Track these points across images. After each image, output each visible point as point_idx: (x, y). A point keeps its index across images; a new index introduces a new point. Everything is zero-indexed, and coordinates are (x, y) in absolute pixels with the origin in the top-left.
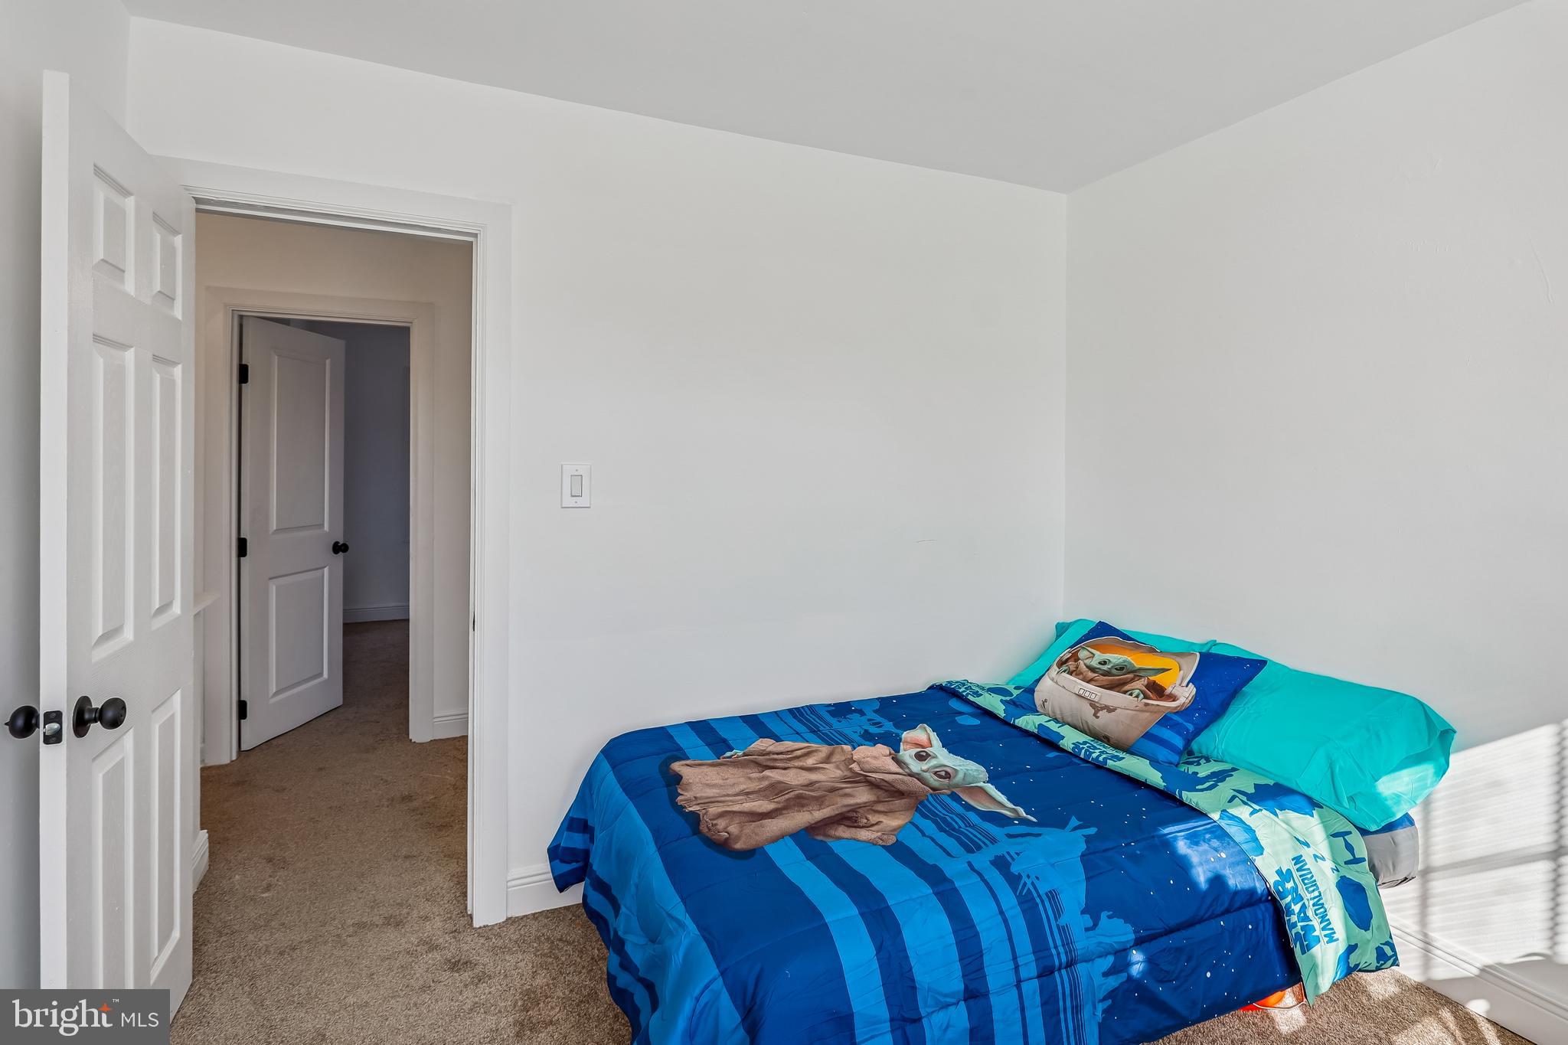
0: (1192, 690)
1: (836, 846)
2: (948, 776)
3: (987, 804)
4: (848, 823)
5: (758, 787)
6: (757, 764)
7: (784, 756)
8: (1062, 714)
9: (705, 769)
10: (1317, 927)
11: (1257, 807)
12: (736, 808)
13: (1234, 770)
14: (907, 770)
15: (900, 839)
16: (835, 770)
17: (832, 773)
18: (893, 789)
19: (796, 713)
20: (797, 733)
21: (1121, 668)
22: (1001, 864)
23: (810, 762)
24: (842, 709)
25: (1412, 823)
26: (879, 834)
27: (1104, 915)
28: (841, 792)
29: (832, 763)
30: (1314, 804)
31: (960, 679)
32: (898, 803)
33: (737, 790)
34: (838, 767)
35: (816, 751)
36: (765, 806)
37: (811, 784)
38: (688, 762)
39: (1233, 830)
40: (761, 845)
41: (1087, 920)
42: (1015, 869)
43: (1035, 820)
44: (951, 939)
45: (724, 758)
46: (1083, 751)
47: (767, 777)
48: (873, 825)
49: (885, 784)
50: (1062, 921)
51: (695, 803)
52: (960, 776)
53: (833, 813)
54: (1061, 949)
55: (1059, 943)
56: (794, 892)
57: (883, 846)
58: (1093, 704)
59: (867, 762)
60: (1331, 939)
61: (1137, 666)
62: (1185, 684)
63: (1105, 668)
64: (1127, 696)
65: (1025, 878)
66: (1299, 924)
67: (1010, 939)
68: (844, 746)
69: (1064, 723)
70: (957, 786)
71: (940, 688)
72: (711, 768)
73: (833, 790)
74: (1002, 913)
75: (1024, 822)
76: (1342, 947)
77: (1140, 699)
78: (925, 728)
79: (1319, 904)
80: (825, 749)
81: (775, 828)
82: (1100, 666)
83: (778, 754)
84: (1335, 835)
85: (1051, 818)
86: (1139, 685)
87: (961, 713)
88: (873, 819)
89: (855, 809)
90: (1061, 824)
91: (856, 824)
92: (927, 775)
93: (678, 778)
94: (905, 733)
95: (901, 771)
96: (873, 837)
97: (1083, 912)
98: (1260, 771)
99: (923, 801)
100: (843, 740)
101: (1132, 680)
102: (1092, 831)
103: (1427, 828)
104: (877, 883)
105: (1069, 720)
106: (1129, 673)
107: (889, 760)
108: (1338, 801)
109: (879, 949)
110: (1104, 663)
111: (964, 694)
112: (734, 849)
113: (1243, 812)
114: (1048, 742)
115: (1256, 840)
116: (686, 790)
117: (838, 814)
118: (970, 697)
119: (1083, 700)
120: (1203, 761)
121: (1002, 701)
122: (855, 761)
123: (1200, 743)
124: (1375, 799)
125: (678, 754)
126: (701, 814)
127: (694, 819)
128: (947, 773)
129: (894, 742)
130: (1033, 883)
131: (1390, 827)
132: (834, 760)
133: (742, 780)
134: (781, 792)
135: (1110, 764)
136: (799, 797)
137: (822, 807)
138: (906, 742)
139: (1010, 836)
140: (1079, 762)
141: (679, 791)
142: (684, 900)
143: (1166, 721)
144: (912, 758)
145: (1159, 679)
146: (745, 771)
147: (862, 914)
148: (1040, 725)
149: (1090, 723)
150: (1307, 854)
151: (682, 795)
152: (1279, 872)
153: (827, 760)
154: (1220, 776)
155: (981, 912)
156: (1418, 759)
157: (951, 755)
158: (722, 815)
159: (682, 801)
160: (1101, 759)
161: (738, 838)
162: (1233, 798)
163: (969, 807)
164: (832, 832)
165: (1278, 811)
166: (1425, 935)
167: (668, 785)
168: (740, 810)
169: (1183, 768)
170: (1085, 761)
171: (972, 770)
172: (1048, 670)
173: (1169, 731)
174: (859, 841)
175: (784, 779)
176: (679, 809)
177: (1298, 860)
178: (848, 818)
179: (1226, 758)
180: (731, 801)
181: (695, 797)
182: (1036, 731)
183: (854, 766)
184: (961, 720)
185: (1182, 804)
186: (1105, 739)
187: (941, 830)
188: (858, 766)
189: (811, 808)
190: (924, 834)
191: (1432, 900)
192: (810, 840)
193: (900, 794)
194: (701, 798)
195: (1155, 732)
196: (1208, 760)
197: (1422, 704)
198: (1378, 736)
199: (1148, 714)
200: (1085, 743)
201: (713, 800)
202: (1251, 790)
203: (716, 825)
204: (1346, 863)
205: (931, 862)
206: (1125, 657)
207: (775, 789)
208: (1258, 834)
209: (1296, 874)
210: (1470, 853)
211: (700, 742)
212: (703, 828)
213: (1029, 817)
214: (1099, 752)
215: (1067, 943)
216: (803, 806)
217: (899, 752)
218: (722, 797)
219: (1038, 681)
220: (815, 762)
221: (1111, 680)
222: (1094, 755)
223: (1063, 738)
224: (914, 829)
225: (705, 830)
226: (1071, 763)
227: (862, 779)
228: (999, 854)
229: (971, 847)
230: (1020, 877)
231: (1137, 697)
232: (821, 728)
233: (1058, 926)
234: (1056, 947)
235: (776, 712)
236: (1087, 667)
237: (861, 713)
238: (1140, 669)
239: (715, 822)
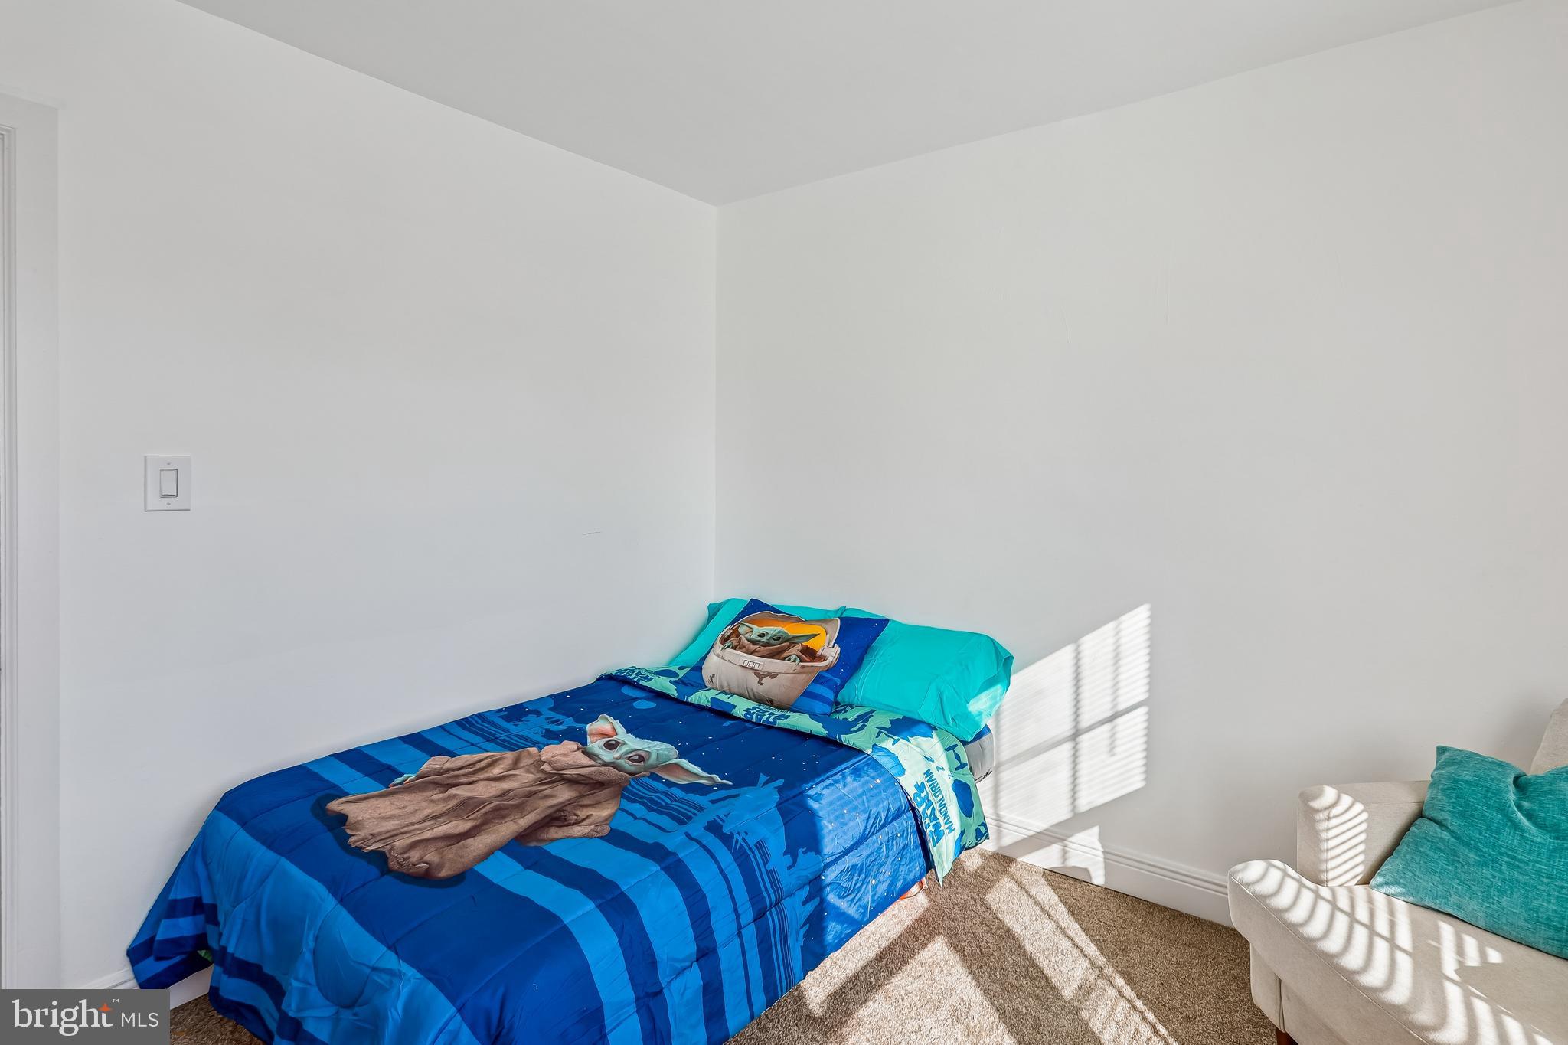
0: (837, 649)
1: (553, 849)
2: (641, 759)
3: (685, 778)
4: (557, 823)
5: (446, 808)
6: (437, 784)
7: (467, 770)
8: (729, 686)
9: (374, 802)
10: (942, 824)
11: (896, 738)
12: (428, 835)
13: (872, 711)
14: (599, 761)
15: (613, 828)
16: (527, 775)
17: (523, 779)
18: (591, 781)
19: (465, 723)
20: (472, 744)
21: (778, 638)
22: (714, 828)
23: (496, 771)
24: (516, 712)
25: (989, 730)
26: (592, 827)
27: (800, 851)
28: (540, 795)
29: (522, 768)
30: (934, 728)
31: (628, 666)
32: (603, 794)
33: (421, 815)
34: (528, 771)
35: (500, 759)
36: (463, 826)
37: (504, 794)
38: (349, 798)
39: (884, 760)
40: (469, 866)
41: (788, 860)
42: (726, 830)
43: (730, 783)
44: (683, 906)
45: (394, 785)
46: (754, 716)
47: (454, 796)
48: (584, 820)
49: (583, 778)
50: (769, 867)
51: (373, 840)
52: (654, 756)
53: (539, 817)
54: (771, 891)
55: (768, 885)
56: (523, 903)
57: (601, 838)
58: (757, 673)
59: (558, 761)
60: (951, 829)
61: (791, 635)
62: (831, 645)
63: (764, 639)
64: (785, 662)
65: (736, 836)
66: (931, 824)
67: (731, 893)
68: (530, 749)
69: (732, 694)
70: (653, 767)
71: (610, 678)
72: (381, 800)
73: (531, 795)
74: (722, 871)
75: (722, 787)
76: (957, 833)
77: (797, 662)
78: (606, 718)
79: (943, 805)
80: (510, 756)
81: (480, 846)
82: (759, 639)
83: (458, 769)
84: (947, 750)
85: (744, 779)
86: (795, 650)
87: (636, 699)
88: (582, 813)
89: (562, 807)
90: (753, 783)
91: (566, 823)
92: (622, 762)
93: (343, 818)
94: (588, 725)
95: (593, 763)
96: (587, 831)
97: (785, 853)
98: (891, 709)
99: (626, 786)
100: (526, 743)
101: (789, 647)
102: (780, 782)
103: (998, 733)
104: (607, 873)
105: (736, 690)
106: (785, 642)
107: (579, 754)
108: (947, 723)
109: (620, 935)
110: (762, 635)
111: (636, 680)
112: (440, 878)
113: (888, 744)
114: (722, 713)
115: (899, 764)
116: (357, 829)
117: (545, 818)
118: (641, 682)
119: (748, 671)
120: (848, 708)
121: (671, 682)
122: (545, 762)
123: (844, 695)
124: (967, 716)
125: (332, 792)
126: (386, 850)
127: (380, 858)
128: (640, 756)
129: (580, 737)
130: (744, 840)
131: (979, 736)
132: (521, 765)
133: (424, 804)
134: (476, 807)
135: (780, 723)
136: (497, 809)
137: (525, 813)
138: (593, 735)
139: (713, 802)
140: (751, 726)
141: (349, 832)
142: (391, 947)
143: (819, 679)
144: (602, 748)
145: (811, 644)
146: (425, 794)
147: (599, 906)
148: (713, 699)
149: (755, 690)
150: (933, 767)
151: (353, 835)
152: (916, 786)
153: (515, 765)
154: (864, 718)
155: (705, 875)
156: (990, 683)
157: (638, 739)
158: (413, 846)
159: (355, 842)
160: (771, 720)
161: (440, 866)
162: (879, 733)
163: (670, 784)
164: (544, 836)
165: (910, 738)
166: (998, 815)
167: (331, 829)
168: (430, 837)
169: (835, 716)
170: (757, 724)
171: (662, 749)
172: (712, 648)
173: (822, 687)
174: (574, 838)
175: (475, 794)
176: (357, 852)
177: (928, 773)
178: (557, 818)
179: (865, 703)
180: (418, 829)
181: (371, 835)
182: (709, 705)
183: (545, 767)
184: (637, 705)
185: (841, 745)
186: (770, 703)
187: (650, 809)
188: (549, 767)
189: (513, 818)
190: (635, 818)
191: (1001, 787)
192: (521, 847)
193: (598, 785)
194: (380, 833)
195: (812, 689)
196: (852, 707)
197: (992, 640)
198: (968, 669)
199: (804, 675)
200: (754, 708)
201: (395, 832)
202: (888, 725)
203: (408, 858)
204: (956, 769)
205: (650, 841)
206: (780, 628)
207: (466, 807)
208: (901, 760)
209: (927, 785)
210: (1025, 746)
211: (358, 775)
212: (393, 864)
213: (724, 781)
214: (768, 715)
215: (775, 885)
216: (503, 817)
217: (586, 745)
218: (404, 827)
219: (704, 658)
220: (502, 771)
221: (771, 650)
222: (765, 718)
223: (734, 707)
224: (625, 815)
225: (397, 867)
226: (746, 729)
227: (557, 778)
228: (711, 819)
229: (682, 820)
230: (731, 836)
231: (794, 661)
232: (498, 735)
233: (767, 871)
234: (766, 890)
235: (442, 727)
236: (748, 640)
237: (538, 713)
238: (794, 637)
239: (405, 856)
